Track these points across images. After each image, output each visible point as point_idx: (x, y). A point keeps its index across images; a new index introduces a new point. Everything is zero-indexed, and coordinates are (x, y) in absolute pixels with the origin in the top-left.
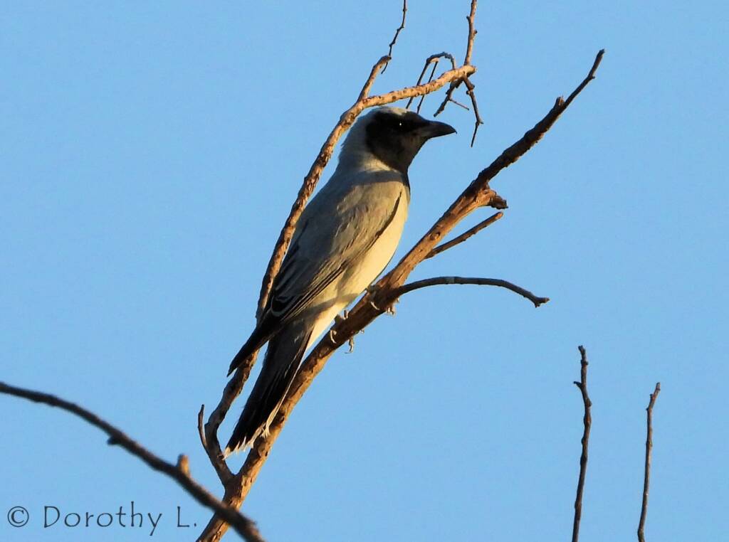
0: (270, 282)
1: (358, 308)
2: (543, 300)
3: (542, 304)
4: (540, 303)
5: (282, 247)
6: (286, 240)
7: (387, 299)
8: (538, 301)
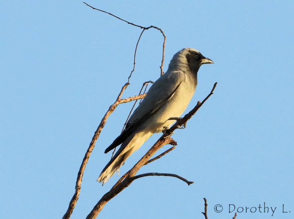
0: (81, 174)
1: (117, 185)
2: (191, 183)
3: (191, 184)
4: (190, 183)
5: (86, 160)
6: (87, 157)
7: (128, 181)
8: (189, 183)
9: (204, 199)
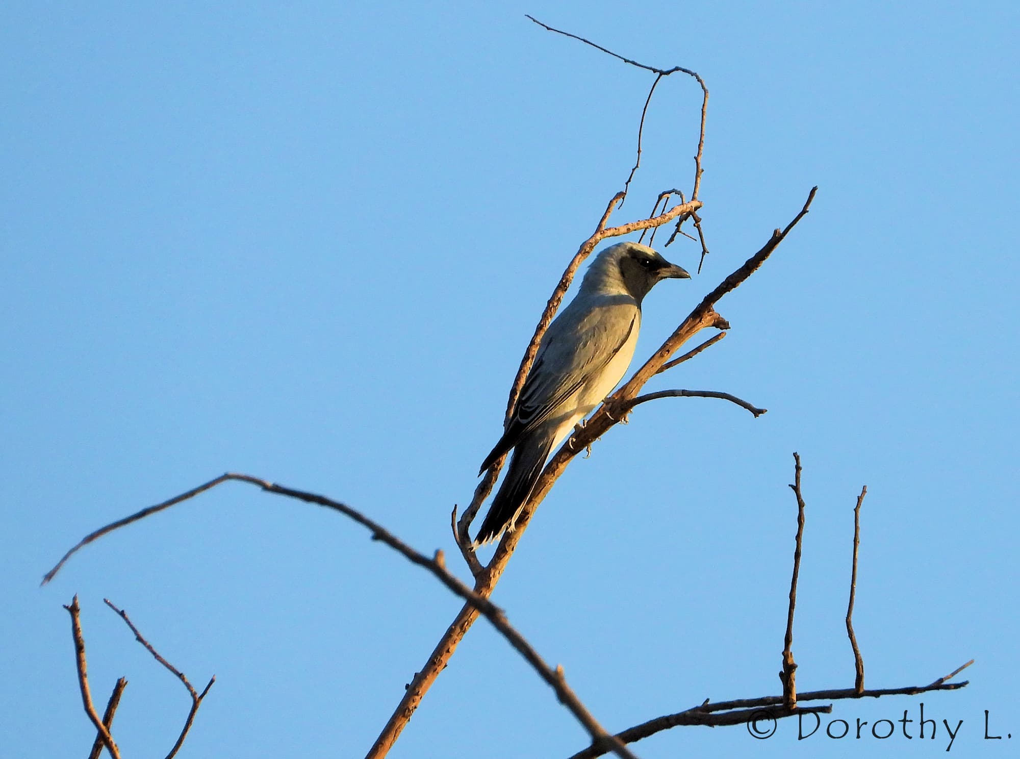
0: (517, 394)
1: (596, 418)
2: (761, 411)
3: (760, 415)
4: (759, 413)
5: (527, 363)
6: (531, 356)
7: (622, 409)
8: (757, 412)
9: (795, 454)
